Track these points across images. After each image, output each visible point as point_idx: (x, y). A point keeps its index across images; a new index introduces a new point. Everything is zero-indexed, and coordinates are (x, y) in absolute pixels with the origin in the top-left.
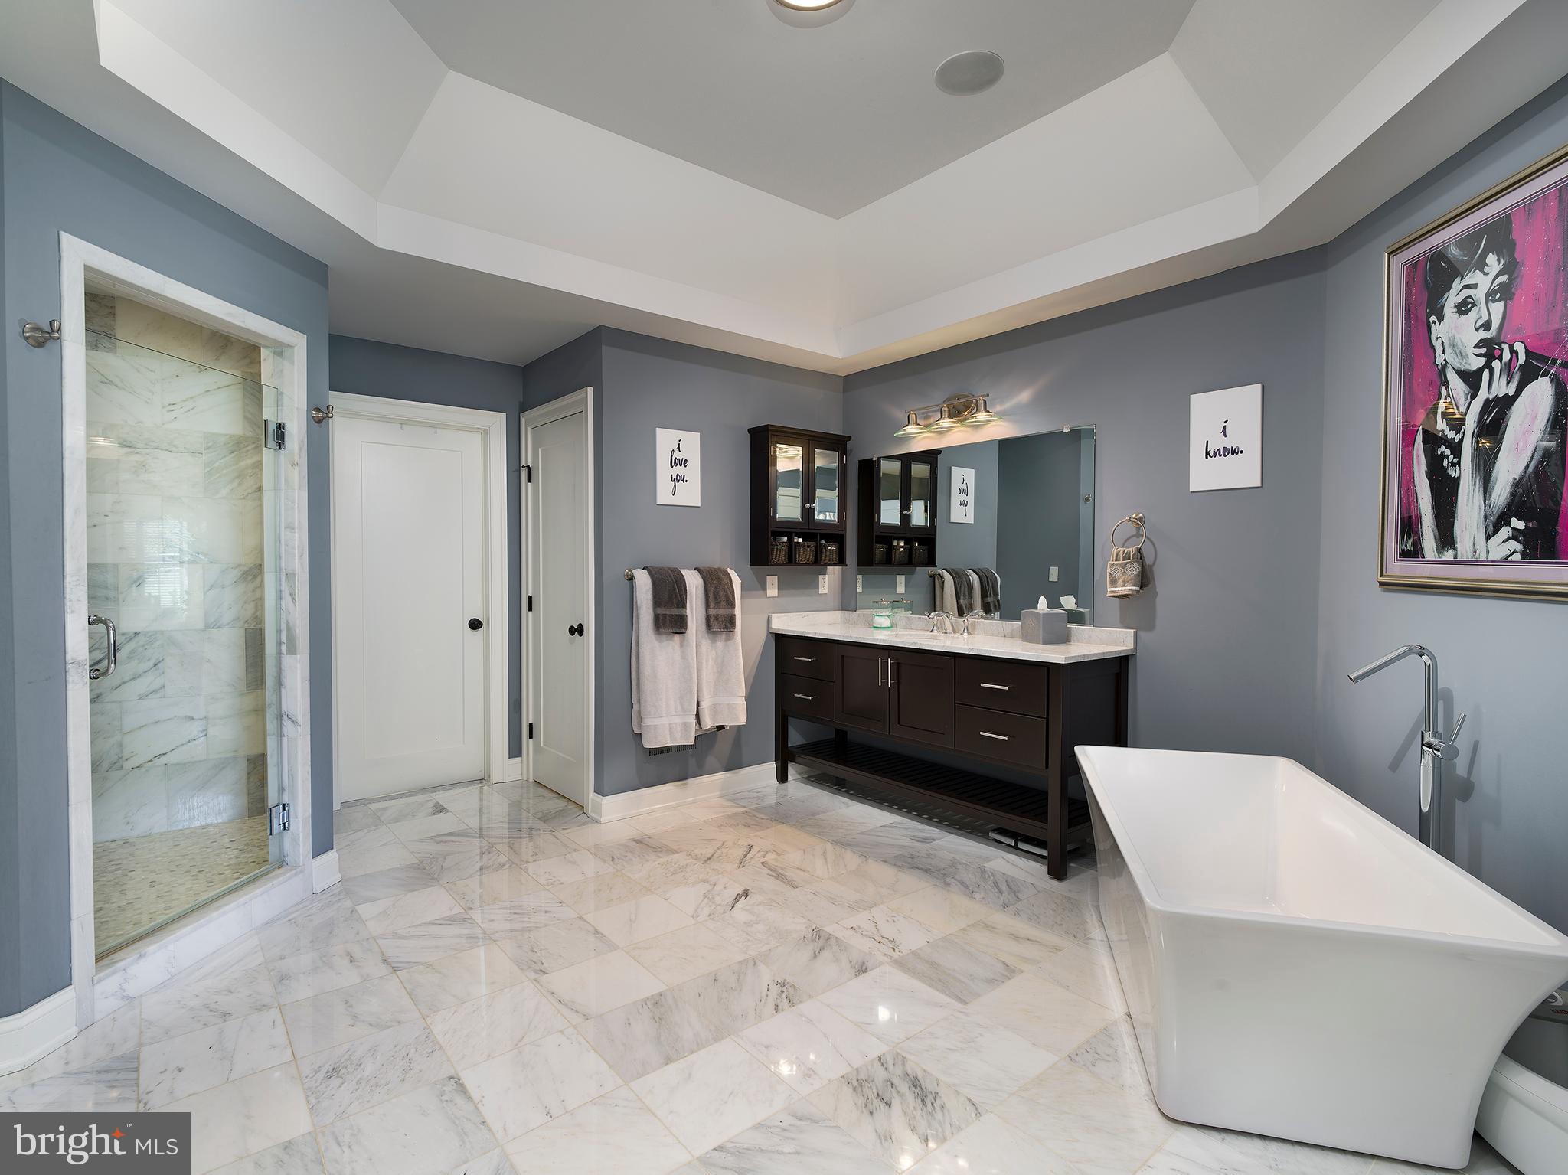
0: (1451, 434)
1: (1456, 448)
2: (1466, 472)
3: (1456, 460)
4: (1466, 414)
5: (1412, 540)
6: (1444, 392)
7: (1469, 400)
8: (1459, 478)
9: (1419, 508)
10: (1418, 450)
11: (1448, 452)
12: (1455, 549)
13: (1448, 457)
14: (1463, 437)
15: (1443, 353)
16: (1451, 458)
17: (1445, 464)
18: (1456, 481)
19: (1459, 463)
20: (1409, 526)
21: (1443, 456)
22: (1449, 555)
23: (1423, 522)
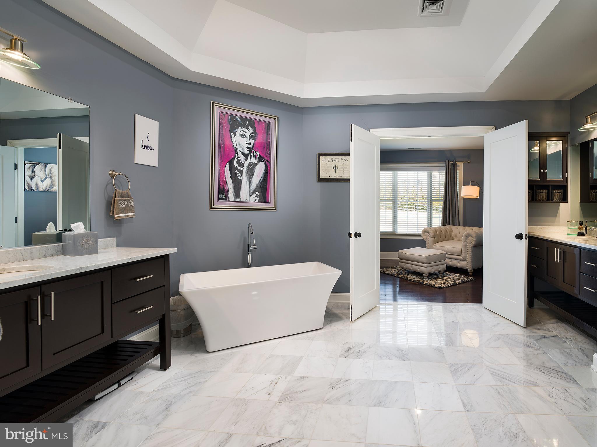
0: (239, 168)
1: (241, 172)
2: (244, 178)
3: (241, 175)
4: (244, 164)
5: (225, 195)
6: (237, 155)
7: (245, 161)
8: (242, 180)
9: (227, 186)
10: (227, 169)
11: (238, 172)
12: (240, 198)
13: (238, 174)
14: (243, 170)
15: (236, 145)
16: (239, 174)
17: (237, 175)
18: (241, 181)
19: (242, 176)
20: (223, 190)
21: (236, 173)
22: (238, 200)
23: (229, 190)
